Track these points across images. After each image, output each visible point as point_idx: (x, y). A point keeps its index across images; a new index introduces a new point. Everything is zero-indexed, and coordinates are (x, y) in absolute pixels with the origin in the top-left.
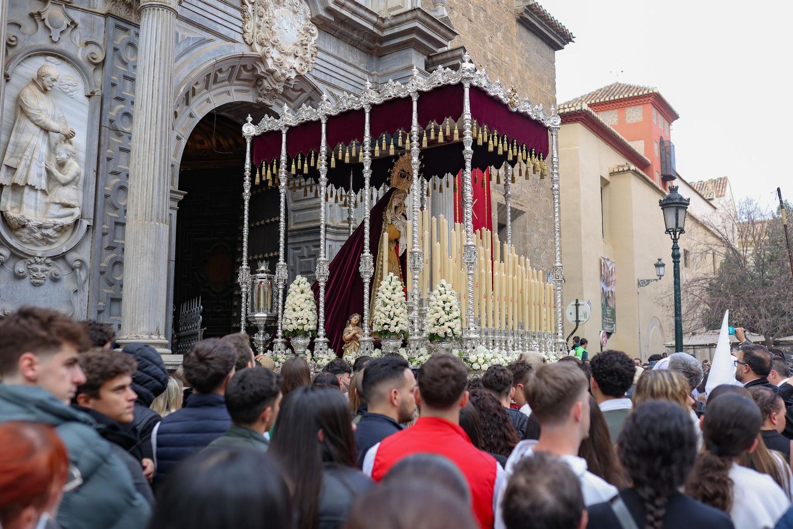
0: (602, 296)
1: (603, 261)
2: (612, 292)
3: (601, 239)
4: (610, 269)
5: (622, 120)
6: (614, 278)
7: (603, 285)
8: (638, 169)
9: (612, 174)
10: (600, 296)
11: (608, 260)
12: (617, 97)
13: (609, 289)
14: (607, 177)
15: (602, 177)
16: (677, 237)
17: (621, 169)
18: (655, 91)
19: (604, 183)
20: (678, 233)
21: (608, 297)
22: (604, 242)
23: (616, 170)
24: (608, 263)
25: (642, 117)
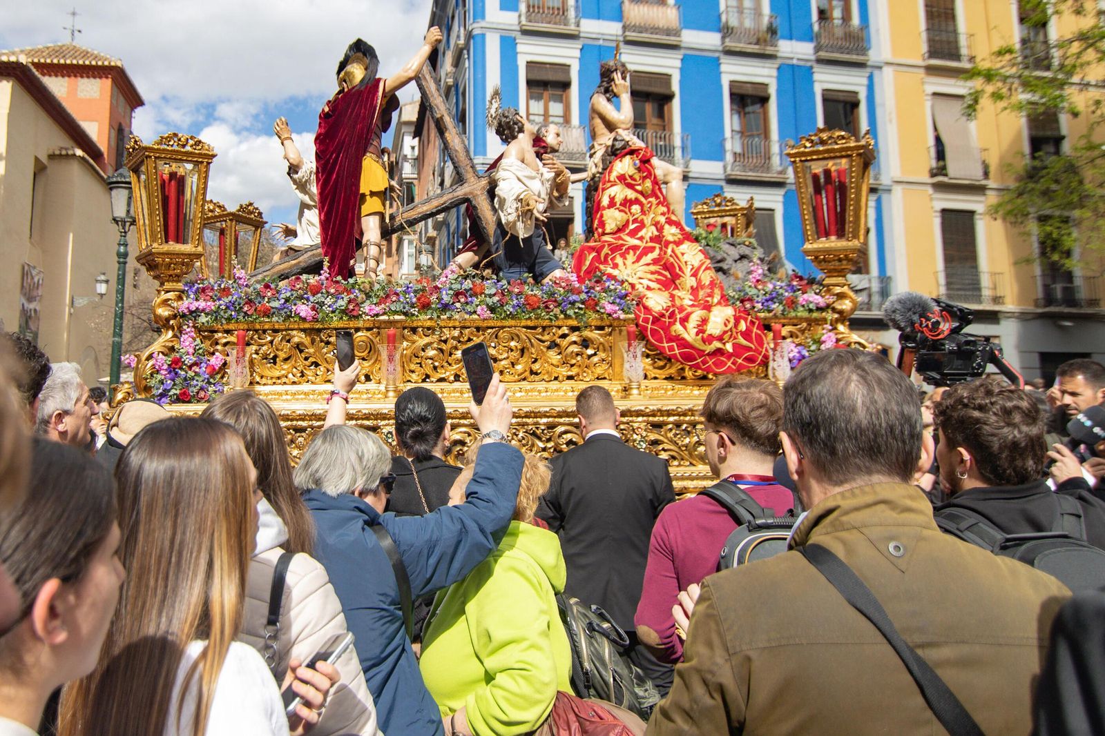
0: (21, 317)
1: (26, 268)
2: (35, 310)
3: (28, 240)
4: (36, 280)
5: (72, 92)
6: (40, 292)
7: (24, 300)
8: (86, 156)
9: (52, 157)
10: (18, 314)
11: (34, 268)
12: (68, 62)
13: (32, 306)
14: (44, 159)
15: (37, 159)
16: (127, 229)
17: (64, 152)
18: (119, 64)
19: (40, 169)
20: (128, 224)
21: (30, 317)
22: (31, 243)
23: (57, 152)
24: (34, 273)
25: (98, 93)
